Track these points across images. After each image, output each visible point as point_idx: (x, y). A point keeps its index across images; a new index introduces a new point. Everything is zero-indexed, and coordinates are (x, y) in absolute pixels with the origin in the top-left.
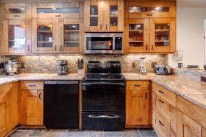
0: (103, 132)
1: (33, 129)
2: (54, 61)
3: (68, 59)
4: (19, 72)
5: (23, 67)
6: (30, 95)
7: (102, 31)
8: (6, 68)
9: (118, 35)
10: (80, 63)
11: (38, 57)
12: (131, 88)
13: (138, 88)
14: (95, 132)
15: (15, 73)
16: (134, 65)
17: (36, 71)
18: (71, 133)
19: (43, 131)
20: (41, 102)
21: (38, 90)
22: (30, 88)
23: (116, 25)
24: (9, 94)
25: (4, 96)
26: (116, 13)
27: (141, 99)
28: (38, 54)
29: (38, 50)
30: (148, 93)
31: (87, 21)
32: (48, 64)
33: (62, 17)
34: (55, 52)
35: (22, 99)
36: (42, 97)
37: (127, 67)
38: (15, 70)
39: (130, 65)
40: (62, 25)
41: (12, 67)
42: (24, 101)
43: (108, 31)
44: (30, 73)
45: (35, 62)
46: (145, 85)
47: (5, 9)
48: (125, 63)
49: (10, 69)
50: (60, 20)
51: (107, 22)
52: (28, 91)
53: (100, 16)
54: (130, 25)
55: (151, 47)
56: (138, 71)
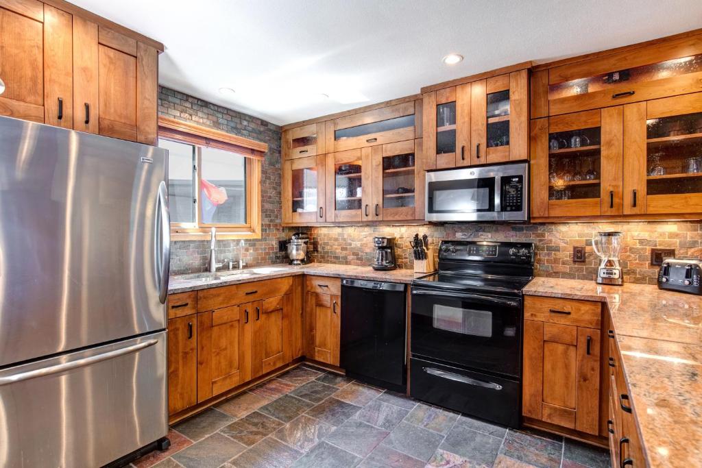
0: (459, 417)
1: (323, 371)
2: (371, 239)
3: (397, 236)
4: (308, 259)
5: (316, 249)
6: (320, 304)
7: (466, 163)
8: (289, 251)
9: (511, 171)
10: (419, 246)
11: (339, 230)
12: (541, 317)
13: (562, 321)
14: (440, 412)
15: (302, 261)
16: (580, 256)
17: (337, 260)
18: (387, 397)
19: (339, 379)
20: (337, 320)
21: (332, 296)
22: (319, 290)
23: (508, 143)
24: (288, 295)
25: (280, 297)
26: (505, 107)
27: (572, 352)
28: (340, 225)
29: (336, 216)
30: (597, 338)
31: (430, 143)
32: (358, 244)
33: (378, 142)
34: (365, 219)
35: (308, 309)
36: (338, 310)
37: (556, 261)
38: (302, 255)
39: (567, 254)
40: (378, 160)
41: (297, 250)
42: (311, 314)
43: (482, 161)
44: (327, 262)
45: (336, 240)
46: (588, 314)
47: (287, 142)
48: (550, 249)
49: (294, 252)
50: (375, 149)
51: (480, 138)
52: (317, 295)
53: (461, 126)
54: (552, 137)
55: (628, 200)
56: (592, 275)
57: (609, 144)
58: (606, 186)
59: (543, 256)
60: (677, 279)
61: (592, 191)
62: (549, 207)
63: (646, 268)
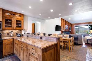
12: (6, 42)
13: (9, 42)
16: (8, 34)
27: (10, 45)
39: (6, 34)
54: (6, 19)
55: (15, 28)
56: (10, 36)
57: (13, 22)
58: (12, 26)
59: (3, 35)
60: (19, 35)
61: (11, 27)
62: (5, 28)
63: (15, 35)
